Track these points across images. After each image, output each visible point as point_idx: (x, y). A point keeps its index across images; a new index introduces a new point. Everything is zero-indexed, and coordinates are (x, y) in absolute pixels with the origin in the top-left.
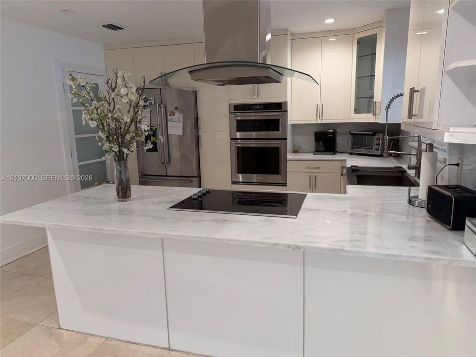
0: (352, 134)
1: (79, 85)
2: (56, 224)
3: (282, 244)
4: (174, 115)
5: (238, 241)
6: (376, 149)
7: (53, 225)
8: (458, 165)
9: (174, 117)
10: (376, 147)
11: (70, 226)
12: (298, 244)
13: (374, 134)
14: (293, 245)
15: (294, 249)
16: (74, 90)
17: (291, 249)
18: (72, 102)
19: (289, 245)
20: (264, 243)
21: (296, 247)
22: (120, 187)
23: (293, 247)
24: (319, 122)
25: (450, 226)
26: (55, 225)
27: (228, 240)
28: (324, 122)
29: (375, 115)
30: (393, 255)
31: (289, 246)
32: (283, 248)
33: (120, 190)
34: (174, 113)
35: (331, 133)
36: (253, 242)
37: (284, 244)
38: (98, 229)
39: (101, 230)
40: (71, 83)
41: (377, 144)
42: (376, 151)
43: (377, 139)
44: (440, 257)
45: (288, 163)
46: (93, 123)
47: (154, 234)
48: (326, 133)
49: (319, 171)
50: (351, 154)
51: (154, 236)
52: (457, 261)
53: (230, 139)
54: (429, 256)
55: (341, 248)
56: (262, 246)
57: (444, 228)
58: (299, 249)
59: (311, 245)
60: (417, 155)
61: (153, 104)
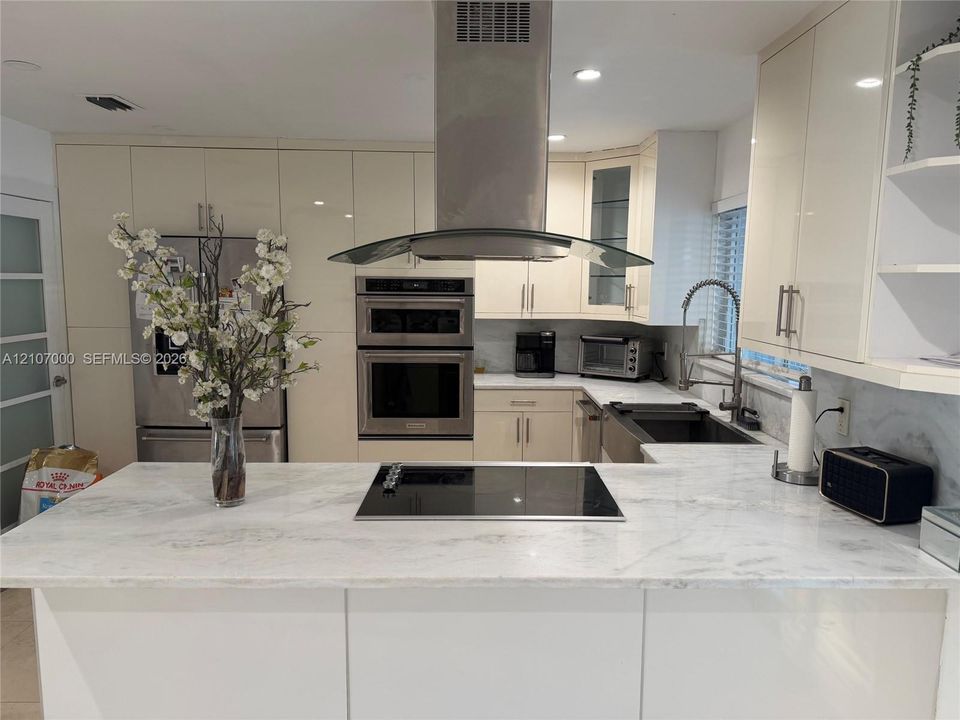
0: (583, 340)
1: (142, 250)
2: (121, 577)
3: (655, 580)
4: (231, 296)
5: (568, 580)
6: (630, 369)
7: (113, 581)
8: (841, 410)
9: (229, 300)
10: (630, 365)
11: (161, 580)
12: (684, 577)
13: (626, 341)
14: (675, 580)
15: (676, 587)
16: (131, 261)
17: (671, 587)
18: (130, 287)
19: (668, 580)
20: (619, 581)
21: (681, 583)
22: (226, 473)
23: (674, 584)
24: (527, 316)
25: (881, 518)
26: (120, 581)
27: (547, 580)
28: (536, 317)
29: (628, 308)
30: (843, 581)
31: (667, 583)
32: (655, 587)
33: (226, 480)
34: (231, 292)
35: (547, 338)
36: (598, 581)
37: (659, 580)
38: (240, 582)
39: (248, 581)
40: (124, 245)
41: (631, 360)
42: (629, 372)
43: (632, 351)
44: (912, 578)
45: (477, 394)
46: (180, 337)
47: (381, 581)
48: (540, 338)
49: (535, 409)
50: (583, 376)
51: (382, 586)
52: (937, 581)
53: (355, 348)
54: (896, 578)
55: (757, 577)
56: (616, 586)
57: (867, 523)
58: (686, 585)
59: (707, 578)
60: (733, 385)
61: (181, 270)
